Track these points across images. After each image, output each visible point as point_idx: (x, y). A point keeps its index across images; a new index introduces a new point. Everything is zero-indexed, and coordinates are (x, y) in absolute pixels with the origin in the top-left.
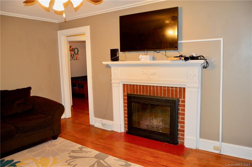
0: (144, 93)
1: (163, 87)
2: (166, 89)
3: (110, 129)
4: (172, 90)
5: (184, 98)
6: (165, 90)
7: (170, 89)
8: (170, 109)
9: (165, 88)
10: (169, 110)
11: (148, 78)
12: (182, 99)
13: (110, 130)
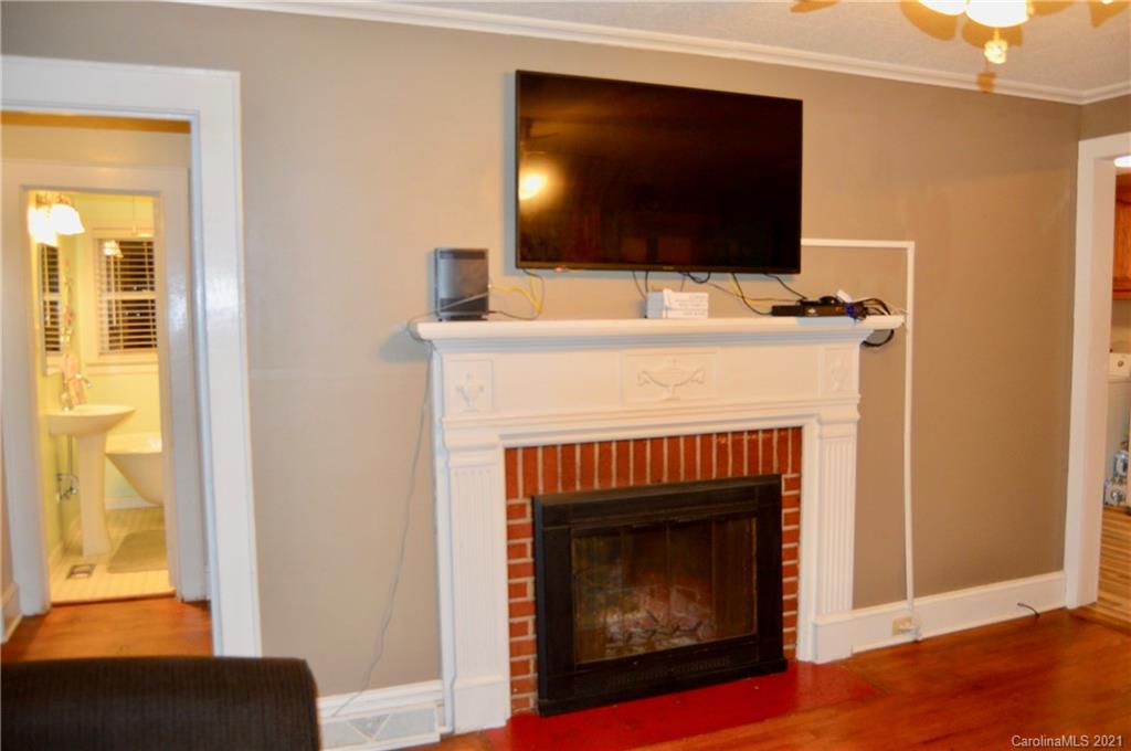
0: (627, 478)
1: (715, 436)
2: (730, 443)
3: (432, 730)
4: (753, 445)
5: (797, 467)
6: (722, 449)
7: (742, 440)
8: (754, 526)
9: (723, 441)
10: (751, 531)
11: (668, 400)
12: (789, 475)
13: (434, 738)
